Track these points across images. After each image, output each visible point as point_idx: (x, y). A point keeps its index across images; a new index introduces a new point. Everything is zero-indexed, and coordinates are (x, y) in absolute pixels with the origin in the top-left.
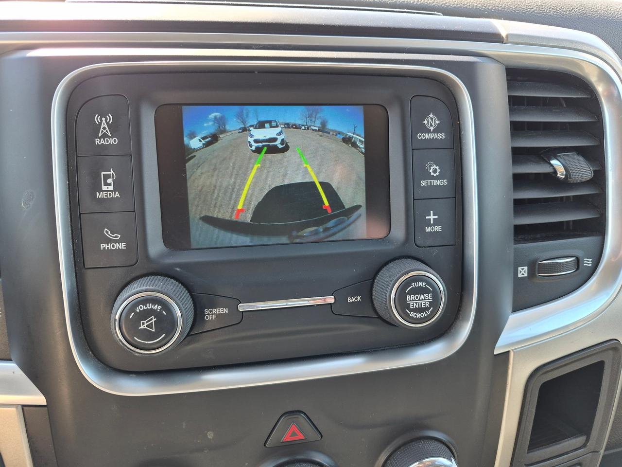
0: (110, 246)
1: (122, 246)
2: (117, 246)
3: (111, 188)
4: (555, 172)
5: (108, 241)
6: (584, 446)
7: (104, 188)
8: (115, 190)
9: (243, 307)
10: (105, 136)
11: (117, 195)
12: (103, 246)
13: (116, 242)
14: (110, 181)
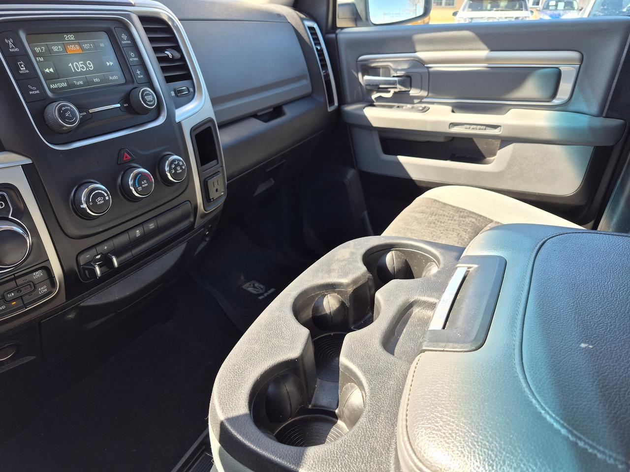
0: (33, 92)
1: (38, 92)
2: (36, 92)
3: (24, 69)
4: (168, 56)
5: (32, 90)
6: (218, 163)
7: (22, 69)
8: (26, 69)
9: (91, 111)
10: (12, 48)
11: (28, 71)
12: (31, 93)
13: (34, 90)
14: (22, 66)
